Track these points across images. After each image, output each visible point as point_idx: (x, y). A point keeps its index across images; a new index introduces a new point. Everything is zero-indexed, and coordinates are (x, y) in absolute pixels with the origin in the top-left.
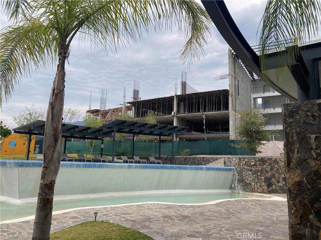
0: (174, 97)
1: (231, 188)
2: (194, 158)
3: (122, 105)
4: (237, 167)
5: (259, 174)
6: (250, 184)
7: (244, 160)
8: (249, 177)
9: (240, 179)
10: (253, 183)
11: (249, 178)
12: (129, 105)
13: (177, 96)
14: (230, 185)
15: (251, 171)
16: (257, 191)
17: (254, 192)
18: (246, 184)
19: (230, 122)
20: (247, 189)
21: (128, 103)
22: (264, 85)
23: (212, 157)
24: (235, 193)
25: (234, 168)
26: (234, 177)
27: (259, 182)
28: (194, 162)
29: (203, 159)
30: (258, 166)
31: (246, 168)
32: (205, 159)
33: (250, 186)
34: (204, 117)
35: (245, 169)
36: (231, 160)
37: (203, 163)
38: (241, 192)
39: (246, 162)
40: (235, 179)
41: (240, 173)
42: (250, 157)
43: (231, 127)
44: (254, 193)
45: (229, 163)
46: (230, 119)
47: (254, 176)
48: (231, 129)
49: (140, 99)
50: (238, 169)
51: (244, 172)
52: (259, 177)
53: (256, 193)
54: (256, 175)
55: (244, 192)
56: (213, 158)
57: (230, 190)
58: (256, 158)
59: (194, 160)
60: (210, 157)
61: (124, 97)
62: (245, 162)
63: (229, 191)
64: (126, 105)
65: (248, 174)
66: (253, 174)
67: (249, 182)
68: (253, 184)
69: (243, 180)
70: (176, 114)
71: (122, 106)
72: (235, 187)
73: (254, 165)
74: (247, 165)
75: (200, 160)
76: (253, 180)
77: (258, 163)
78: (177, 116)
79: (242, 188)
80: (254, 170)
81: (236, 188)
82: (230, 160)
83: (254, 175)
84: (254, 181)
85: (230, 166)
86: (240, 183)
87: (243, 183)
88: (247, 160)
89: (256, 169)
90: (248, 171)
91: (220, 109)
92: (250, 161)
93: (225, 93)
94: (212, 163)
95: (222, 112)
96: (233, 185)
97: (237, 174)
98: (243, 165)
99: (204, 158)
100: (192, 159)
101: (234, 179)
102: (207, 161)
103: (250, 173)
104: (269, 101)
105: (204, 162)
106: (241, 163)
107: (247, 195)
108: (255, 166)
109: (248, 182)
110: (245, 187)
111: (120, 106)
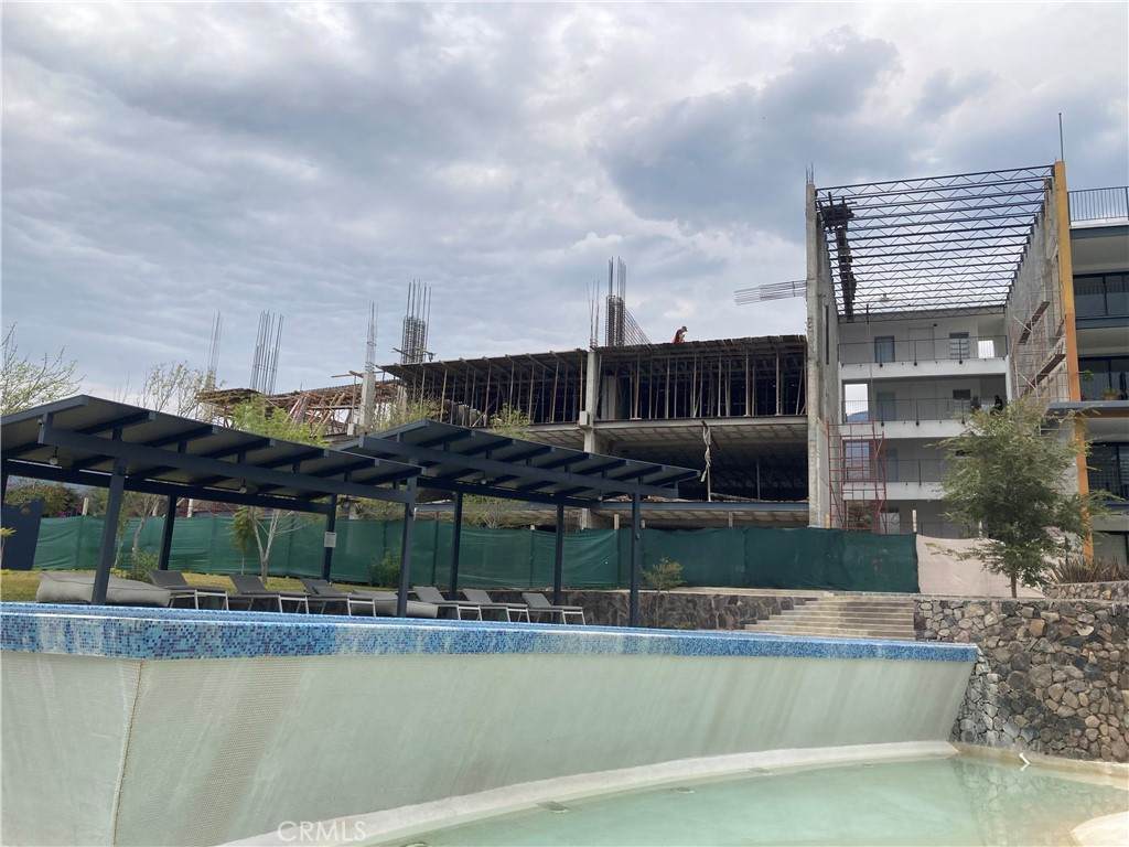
0: (585, 354)
1: (957, 734)
2: (692, 600)
3: (360, 376)
4: (993, 645)
5: (1114, 676)
6: (1076, 721)
7: (1036, 615)
8: (1066, 689)
9: (1015, 695)
10: (1093, 717)
11: (1068, 696)
12: (389, 377)
13: (598, 351)
14: (953, 722)
15: (1080, 662)
16: (1112, 755)
17: (1100, 756)
18: (1053, 720)
19: (811, 463)
20: (1060, 745)
21: (386, 369)
22: (876, 339)
23: (767, 598)
24: (988, 758)
25: (974, 646)
26: (978, 685)
27: (1115, 715)
28: (691, 617)
29: (729, 603)
30: (1108, 645)
31: (1051, 649)
32: (739, 603)
33: (1078, 732)
34: (706, 437)
35: (1044, 653)
36: (958, 613)
37: (730, 619)
38: (1021, 755)
39: (1046, 626)
40: (984, 696)
41: (1014, 669)
42: (1073, 605)
43: (816, 482)
44: (1098, 762)
45: (945, 624)
46: (811, 451)
47: (1094, 687)
48: (816, 488)
49: (430, 359)
50: (1002, 655)
51: (1036, 669)
52: (1114, 689)
53: (1105, 760)
54: (1104, 684)
55: (1039, 758)
56: (774, 599)
57: (951, 740)
58: (1100, 609)
59: (690, 605)
60: (761, 598)
61: (371, 344)
62: (1041, 623)
63: (949, 749)
64: (379, 378)
65: (1059, 675)
66: (1089, 678)
67: (1073, 712)
68: (1091, 720)
69: (1028, 702)
70: (595, 422)
71: (359, 380)
72: (982, 734)
73: (1094, 637)
74: (1058, 638)
75: (717, 609)
76: (1089, 705)
77: (1108, 628)
78: (595, 432)
79: (1023, 734)
80: (1092, 659)
81: (990, 734)
82: (948, 611)
83: (1097, 683)
84: (1094, 708)
85: (950, 639)
86: (1014, 712)
87: (1032, 718)
88: (1055, 616)
89: (1102, 654)
90: (1064, 662)
91: (771, 412)
92: (1072, 621)
93: (790, 351)
94: (768, 619)
95: (779, 422)
96: (968, 724)
97: (995, 676)
98: (1027, 634)
99: (734, 599)
100: (684, 602)
101: (974, 694)
102: (747, 615)
103: (1077, 673)
104: (893, 394)
105: (734, 614)
106: (1018, 625)
107: (1060, 768)
108: (1095, 645)
109: (1064, 712)
110: (1047, 735)
111: (350, 381)
